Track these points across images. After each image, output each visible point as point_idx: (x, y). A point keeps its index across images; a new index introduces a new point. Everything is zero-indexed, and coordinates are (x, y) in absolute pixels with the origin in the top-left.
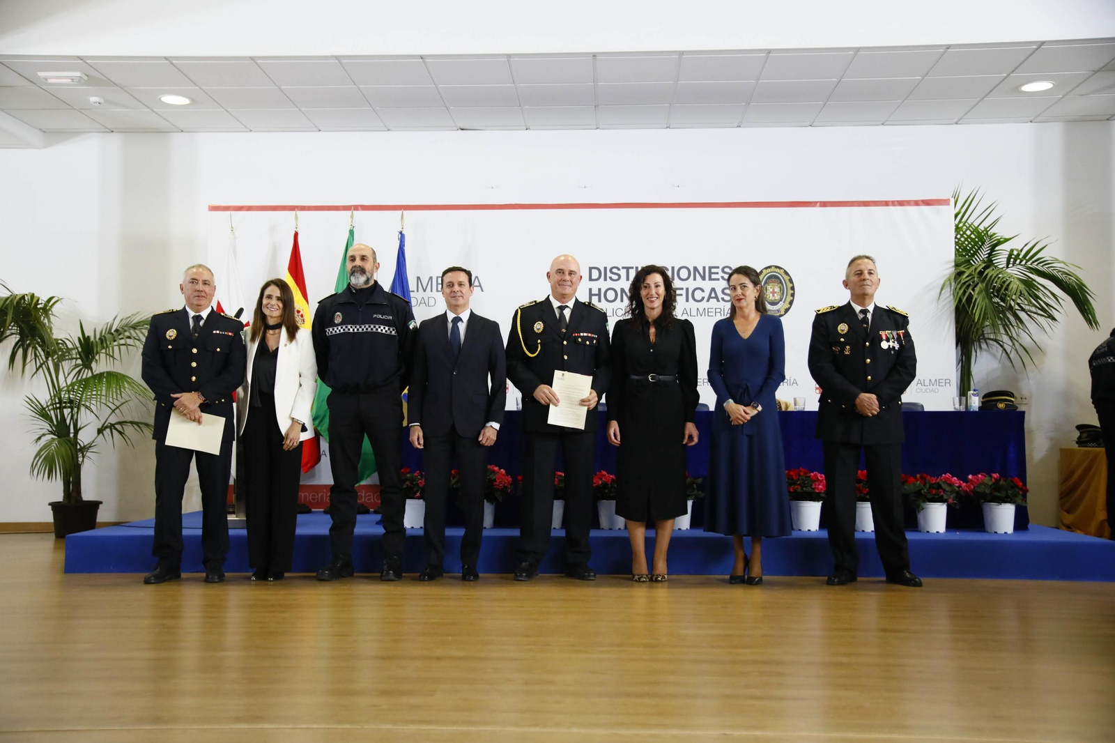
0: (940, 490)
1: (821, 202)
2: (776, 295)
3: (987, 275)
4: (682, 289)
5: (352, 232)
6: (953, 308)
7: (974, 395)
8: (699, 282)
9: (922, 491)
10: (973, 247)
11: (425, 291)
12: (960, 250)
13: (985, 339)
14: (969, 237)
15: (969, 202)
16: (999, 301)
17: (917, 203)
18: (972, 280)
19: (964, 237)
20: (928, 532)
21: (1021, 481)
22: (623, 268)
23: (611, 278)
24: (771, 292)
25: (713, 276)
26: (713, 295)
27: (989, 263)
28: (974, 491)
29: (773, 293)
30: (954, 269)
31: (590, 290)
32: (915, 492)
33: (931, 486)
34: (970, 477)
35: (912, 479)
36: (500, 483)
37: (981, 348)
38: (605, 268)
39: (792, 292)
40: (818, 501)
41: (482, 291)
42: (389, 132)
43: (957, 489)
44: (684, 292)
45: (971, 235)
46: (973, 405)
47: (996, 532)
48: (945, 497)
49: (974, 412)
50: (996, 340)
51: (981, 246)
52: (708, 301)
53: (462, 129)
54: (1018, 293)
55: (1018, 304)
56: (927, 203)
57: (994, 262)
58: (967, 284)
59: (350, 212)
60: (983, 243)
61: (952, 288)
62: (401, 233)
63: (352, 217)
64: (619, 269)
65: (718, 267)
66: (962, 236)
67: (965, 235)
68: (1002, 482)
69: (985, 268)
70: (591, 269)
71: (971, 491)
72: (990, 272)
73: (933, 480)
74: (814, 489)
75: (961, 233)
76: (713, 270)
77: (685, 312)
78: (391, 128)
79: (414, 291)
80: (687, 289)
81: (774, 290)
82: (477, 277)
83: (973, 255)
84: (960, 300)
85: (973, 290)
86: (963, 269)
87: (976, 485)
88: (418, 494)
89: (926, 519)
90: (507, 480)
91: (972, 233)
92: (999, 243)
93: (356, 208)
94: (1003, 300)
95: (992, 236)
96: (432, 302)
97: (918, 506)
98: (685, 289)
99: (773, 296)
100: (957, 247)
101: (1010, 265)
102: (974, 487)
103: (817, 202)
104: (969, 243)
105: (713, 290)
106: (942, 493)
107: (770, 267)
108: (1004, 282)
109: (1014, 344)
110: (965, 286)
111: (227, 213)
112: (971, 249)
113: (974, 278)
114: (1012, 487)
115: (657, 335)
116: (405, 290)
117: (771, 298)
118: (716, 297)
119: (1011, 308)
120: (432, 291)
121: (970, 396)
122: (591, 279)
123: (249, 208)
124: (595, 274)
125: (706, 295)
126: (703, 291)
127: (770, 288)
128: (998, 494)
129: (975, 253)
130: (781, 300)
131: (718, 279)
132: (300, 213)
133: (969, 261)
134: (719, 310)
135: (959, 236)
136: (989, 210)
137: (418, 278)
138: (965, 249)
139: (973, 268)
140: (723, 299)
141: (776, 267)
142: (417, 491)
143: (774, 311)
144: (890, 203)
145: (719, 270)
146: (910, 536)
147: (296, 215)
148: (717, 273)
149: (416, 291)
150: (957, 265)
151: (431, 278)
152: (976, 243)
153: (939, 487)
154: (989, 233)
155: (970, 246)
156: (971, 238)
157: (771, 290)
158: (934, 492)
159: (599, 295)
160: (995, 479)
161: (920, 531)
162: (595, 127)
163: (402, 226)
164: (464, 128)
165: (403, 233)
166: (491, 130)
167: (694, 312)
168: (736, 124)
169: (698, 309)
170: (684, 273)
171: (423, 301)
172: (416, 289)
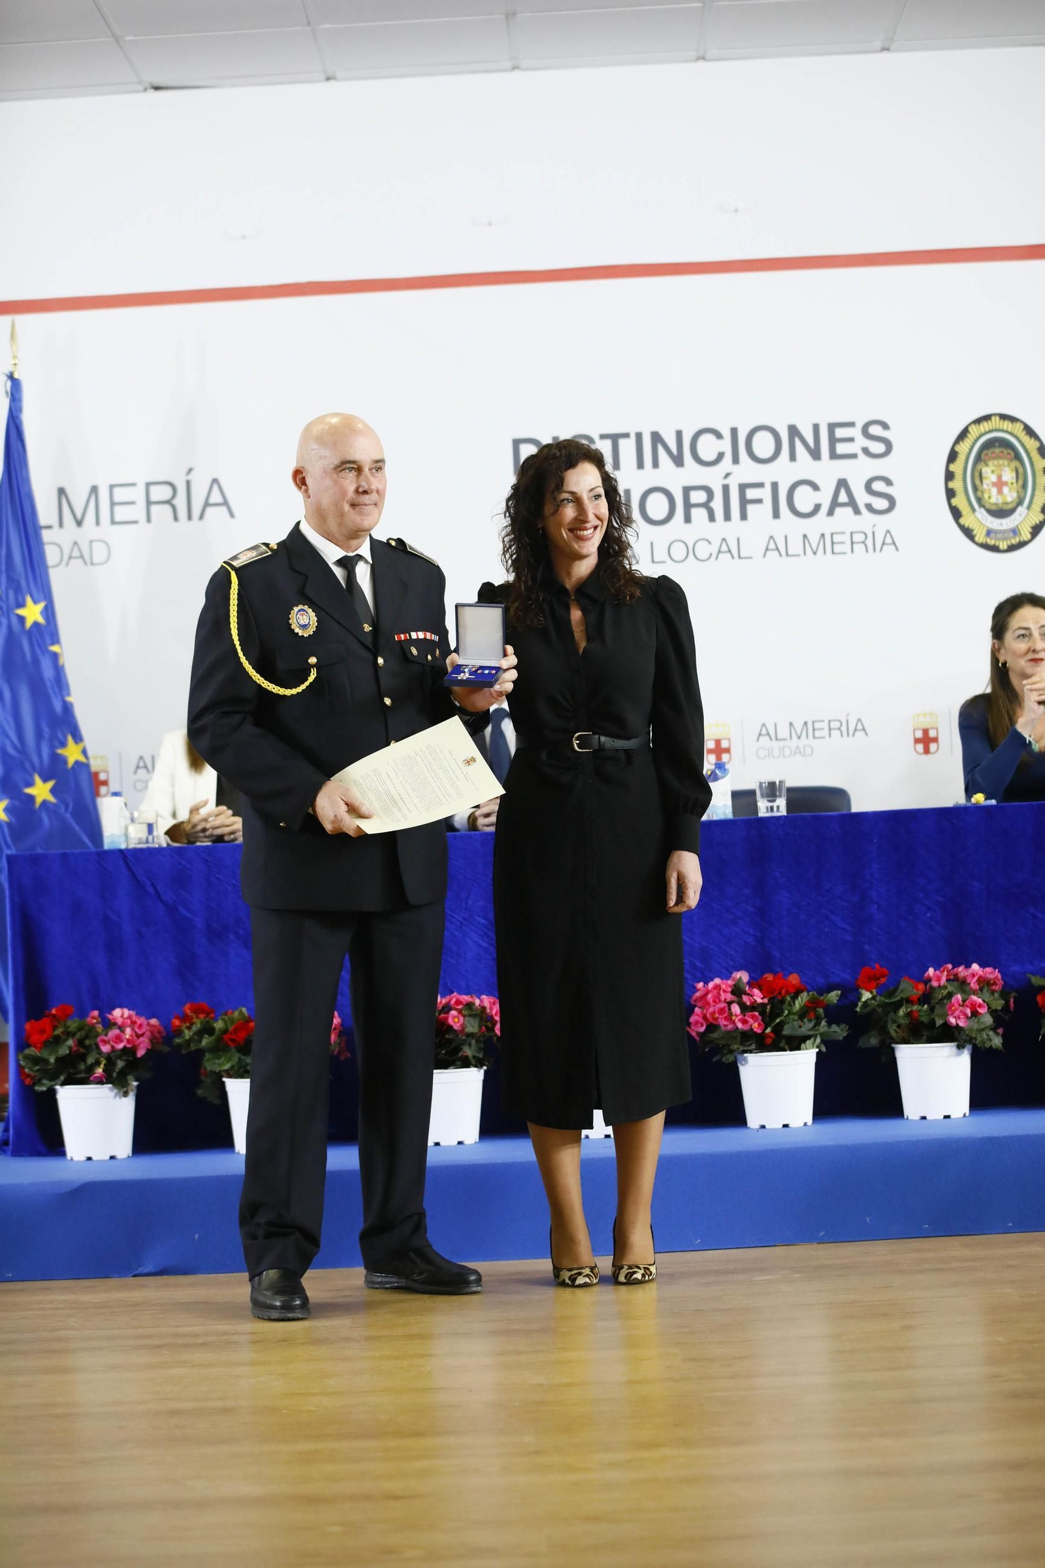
2: (1006, 490)
4: (760, 485)
8: (805, 467)
11: (79, 523)
22: (603, 437)
24: (994, 484)
25: (841, 448)
26: (843, 497)
29: (1000, 484)
41: (232, 515)
44: (765, 494)
52: (831, 513)
53: (157, 88)
62: (11, 377)
65: (851, 424)
70: (517, 443)
76: (840, 433)
79: (49, 527)
80: (775, 486)
81: (999, 477)
82: (215, 481)
88: (99, 1071)
96: (99, 553)
98: (768, 487)
99: (1000, 492)
105: (842, 484)
107: (987, 418)
117: (993, 500)
118: (852, 503)
120: (98, 523)
125: (825, 498)
126: (815, 487)
127: (989, 473)
130: (1020, 502)
131: (854, 456)
134: (861, 537)
137: (62, 492)
140: (869, 507)
141: (1004, 417)
142: (97, 1063)
143: (1004, 532)
145: (856, 432)
148: (851, 440)
151: (94, 489)
157: (994, 478)
162: (509, 65)
163: (15, 357)
164: (162, 85)
165: (16, 376)
166: (233, 86)
167: (796, 546)
168: (878, 44)
169: (805, 536)
170: (763, 445)
171: (76, 553)
172: (54, 521)
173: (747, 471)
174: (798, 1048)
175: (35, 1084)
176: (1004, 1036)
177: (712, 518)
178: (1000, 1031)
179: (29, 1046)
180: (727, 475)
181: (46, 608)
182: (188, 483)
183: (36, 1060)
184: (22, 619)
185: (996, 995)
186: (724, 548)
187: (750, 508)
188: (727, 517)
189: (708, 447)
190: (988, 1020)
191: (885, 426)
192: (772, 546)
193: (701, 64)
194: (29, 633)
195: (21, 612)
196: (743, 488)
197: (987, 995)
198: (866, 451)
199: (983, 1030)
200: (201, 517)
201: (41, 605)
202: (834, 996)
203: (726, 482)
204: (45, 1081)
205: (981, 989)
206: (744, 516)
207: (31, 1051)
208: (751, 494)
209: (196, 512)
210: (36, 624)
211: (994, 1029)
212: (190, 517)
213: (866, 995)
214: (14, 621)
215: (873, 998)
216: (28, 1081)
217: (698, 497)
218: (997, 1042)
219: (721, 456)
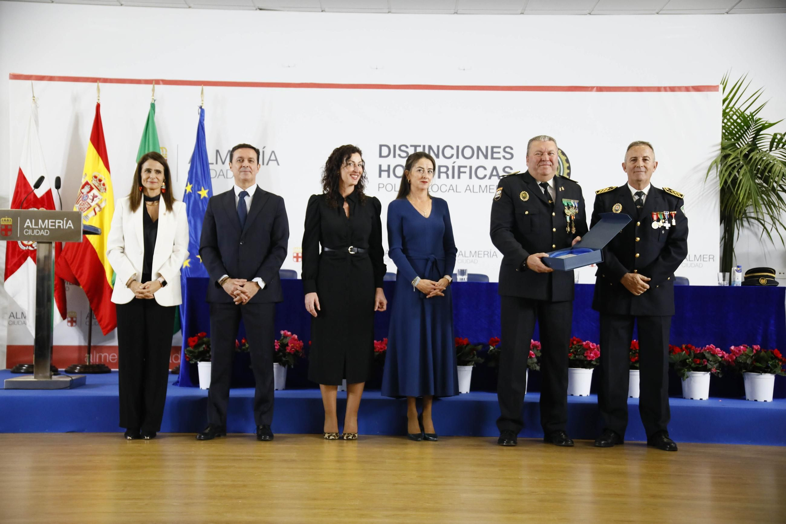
0: (704, 360)
1: (597, 87)
3: (752, 158)
4: (466, 167)
5: (153, 106)
6: (719, 188)
7: (738, 271)
8: (482, 161)
9: (687, 360)
10: (739, 130)
11: (223, 163)
12: (727, 134)
13: (747, 218)
14: (735, 121)
15: (736, 88)
16: (762, 182)
17: (687, 89)
18: (737, 163)
19: (730, 122)
20: (692, 399)
21: (781, 353)
22: (411, 146)
23: (399, 155)
25: (495, 155)
26: (495, 173)
27: (753, 146)
28: (736, 361)
30: (720, 151)
31: (380, 166)
32: (681, 361)
33: (696, 356)
34: (732, 348)
35: (678, 349)
36: (292, 347)
37: (742, 225)
38: (395, 146)
39: (568, 171)
40: (590, 368)
41: (278, 164)
42: (190, 10)
43: (720, 359)
44: (467, 170)
45: (737, 119)
46: (736, 280)
47: (756, 401)
48: (709, 366)
49: (738, 287)
50: (758, 219)
51: (746, 131)
52: (490, 178)
53: (261, 9)
54: (781, 175)
55: (780, 186)
56: (697, 89)
57: (758, 145)
58: (733, 166)
59: (151, 86)
60: (748, 128)
61: (719, 170)
62: (201, 107)
63: (153, 90)
64: (407, 147)
65: (500, 147)
66: (728, 120)
67: (732, 120)
68: (763, 353)
69: (750, 152)
70: (381, 146)
71: (733, 361)
72: (755, 155)
73: (697, 350)
74: (586, 357)
75: (728, 117)
76: (495, 150)
77: (468, 188)
78: (191, 5)
79: (213, 164)
80: (471, 167)
82: (273, 152)
83: (738, 139)
84: (726, 182)
85: (738, 172)
86: (730, 152)
87: (737, 356)
89: (690, 388)
90: (299, 344)
91: (738, 117)
92: (764, 127)
93: (157, 82)
94: (766, 181)
95: (757, 120)
97: (683, 375)
98: (468, 168)
100: (724, 131)
101: (774, 149)
102: (736, 357)
103: (594, 87)
104: (735, 127)
105: (495, 168)
106: (706, 363)
108: (768, 165)
109: (774, 223)
110: (730, 169)
111: (29, 82)
112: (737, 133)
113: (739, 160)
114: (772, 359)
115: (350, 209)
116: (205, 163)
118: (498, 175)
119: (774, 189)
121: (734, 272)
122: (381, 156)
123: (51, 78)
124: (385, 151)
125: (488, 173)
126: (485, 169)
128: (758, 364)
129: (740, 137)
131: (500, 158)
132: (101, 85)
133: (734, 144)
135: (725, 121)
136: (755, 96)
137: (217, 151)
138: (731, 133)
139: (739, 151)
144: (663, 89)
145: (501, 150)
146: (673, 402)
147: (98, 87)
148: (499, 153)
149: (215, 162)
150: (723, 149)
152: (742, 127)
153: (703, 357)
154: (755, 118)
155: (736, 130)
156: (737, 123)
158: (698, 362)
159: (388, 171)
160: (756, 350)
161: (685, 398)
162: (387, 11)
163: (203, 101)
164: (262, 8)
165: (203, 108)
166: (288, 11)
167: (477, 189)
168: (520, 11)
169: (480, 186)
170: (468, 152)
171: (221, 174)
172: (214, 162)
173: (461, 161)
174: (466, 365)
175: (190, 360)
176: (540, 366)
177: (448, 177)
178: (539, 364)
179: (189, 347)
180: (454, 162)
181: (209, 192)
182: (263, 152)
183: (190, 352)
184: (200, 195)
185: (539, 351)
186: (451, 188)
187: (461, 174)
188: (453, 177)
189: (448, 153)
190: (535, 360)
191: (512, 149)
192: (468, 189)
193: (456, 15)
194: (202, 201)
195: (199, 192)
196: (459, 167)
197: (535, 350)
198: (504, 157)
199: (533, 363)
200: (267, 164)
201: (207, 191)
202: (480, 347)
203: (454, 165)
204: (194, 360)
205: (533, 349)
206: (459, 177)
207: (190, 349)
208: (462, 170)
209: (266, 162)
210: (205, 197)
211: (537, 363)
212: (263, 164)
213: (492, 348)
214: (197, 195)
215: (494, 349)
216: (187, 359)
217: (443, 169)
218: (538, 368)
219: (452, 155)
